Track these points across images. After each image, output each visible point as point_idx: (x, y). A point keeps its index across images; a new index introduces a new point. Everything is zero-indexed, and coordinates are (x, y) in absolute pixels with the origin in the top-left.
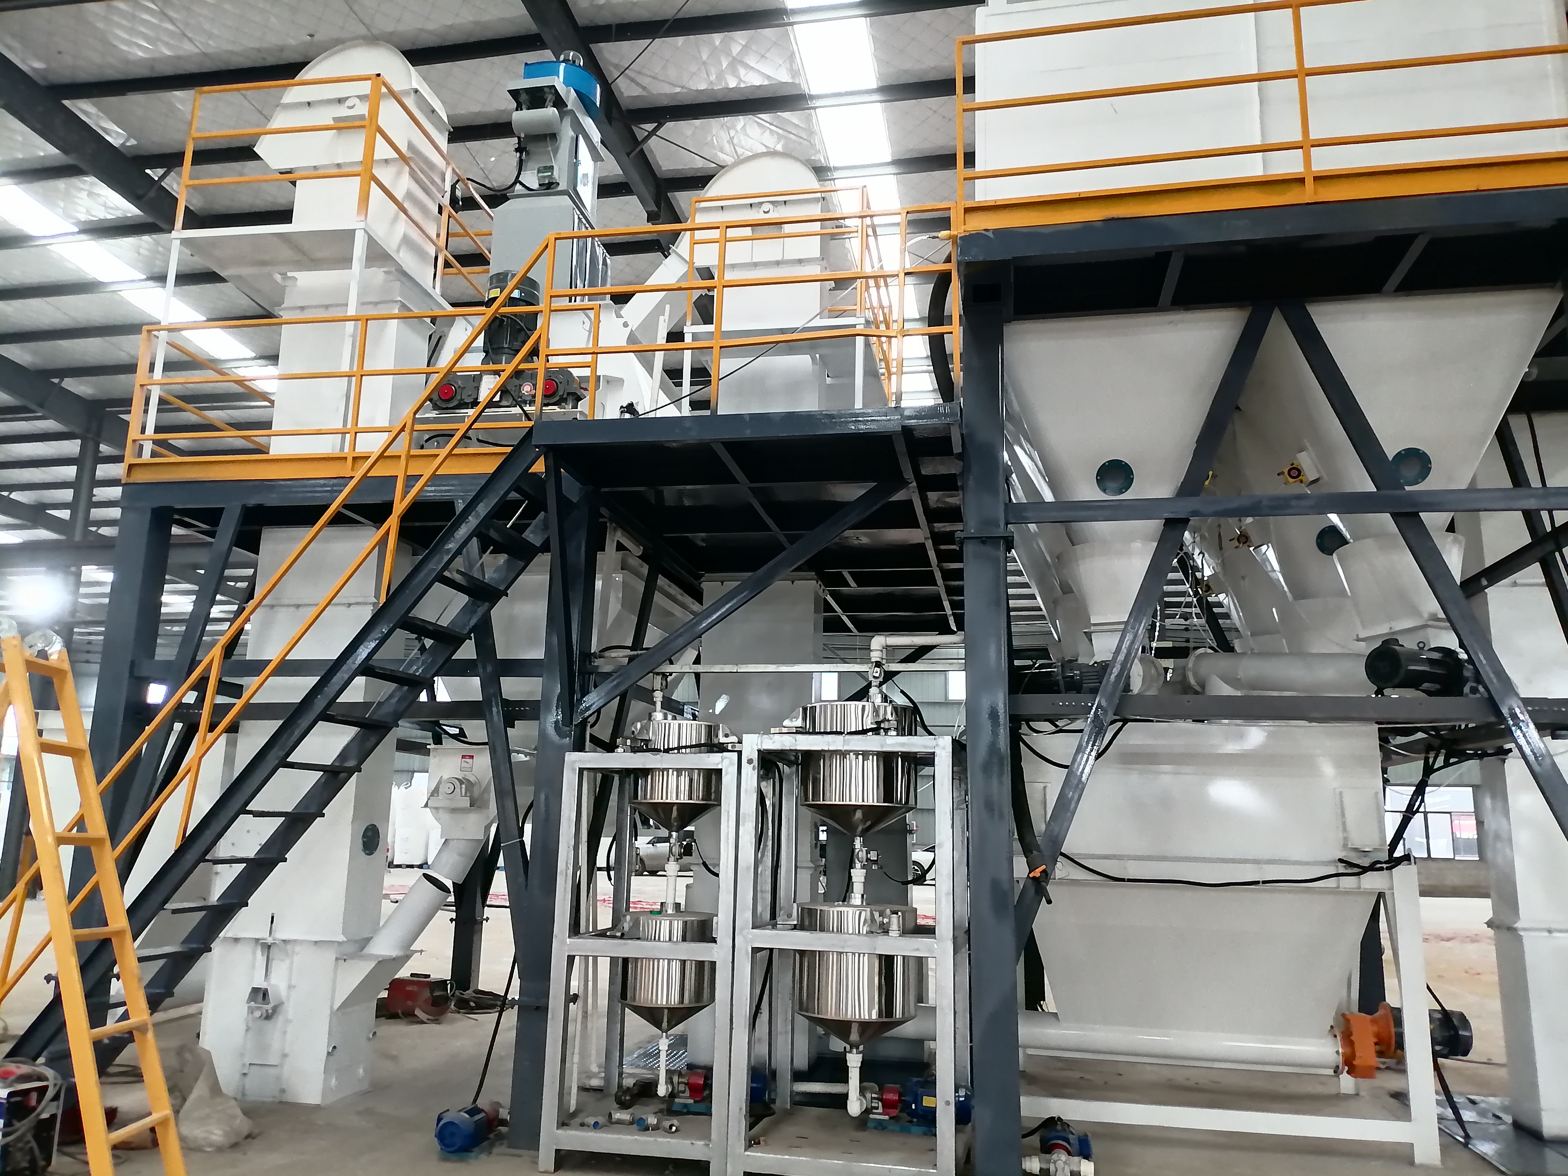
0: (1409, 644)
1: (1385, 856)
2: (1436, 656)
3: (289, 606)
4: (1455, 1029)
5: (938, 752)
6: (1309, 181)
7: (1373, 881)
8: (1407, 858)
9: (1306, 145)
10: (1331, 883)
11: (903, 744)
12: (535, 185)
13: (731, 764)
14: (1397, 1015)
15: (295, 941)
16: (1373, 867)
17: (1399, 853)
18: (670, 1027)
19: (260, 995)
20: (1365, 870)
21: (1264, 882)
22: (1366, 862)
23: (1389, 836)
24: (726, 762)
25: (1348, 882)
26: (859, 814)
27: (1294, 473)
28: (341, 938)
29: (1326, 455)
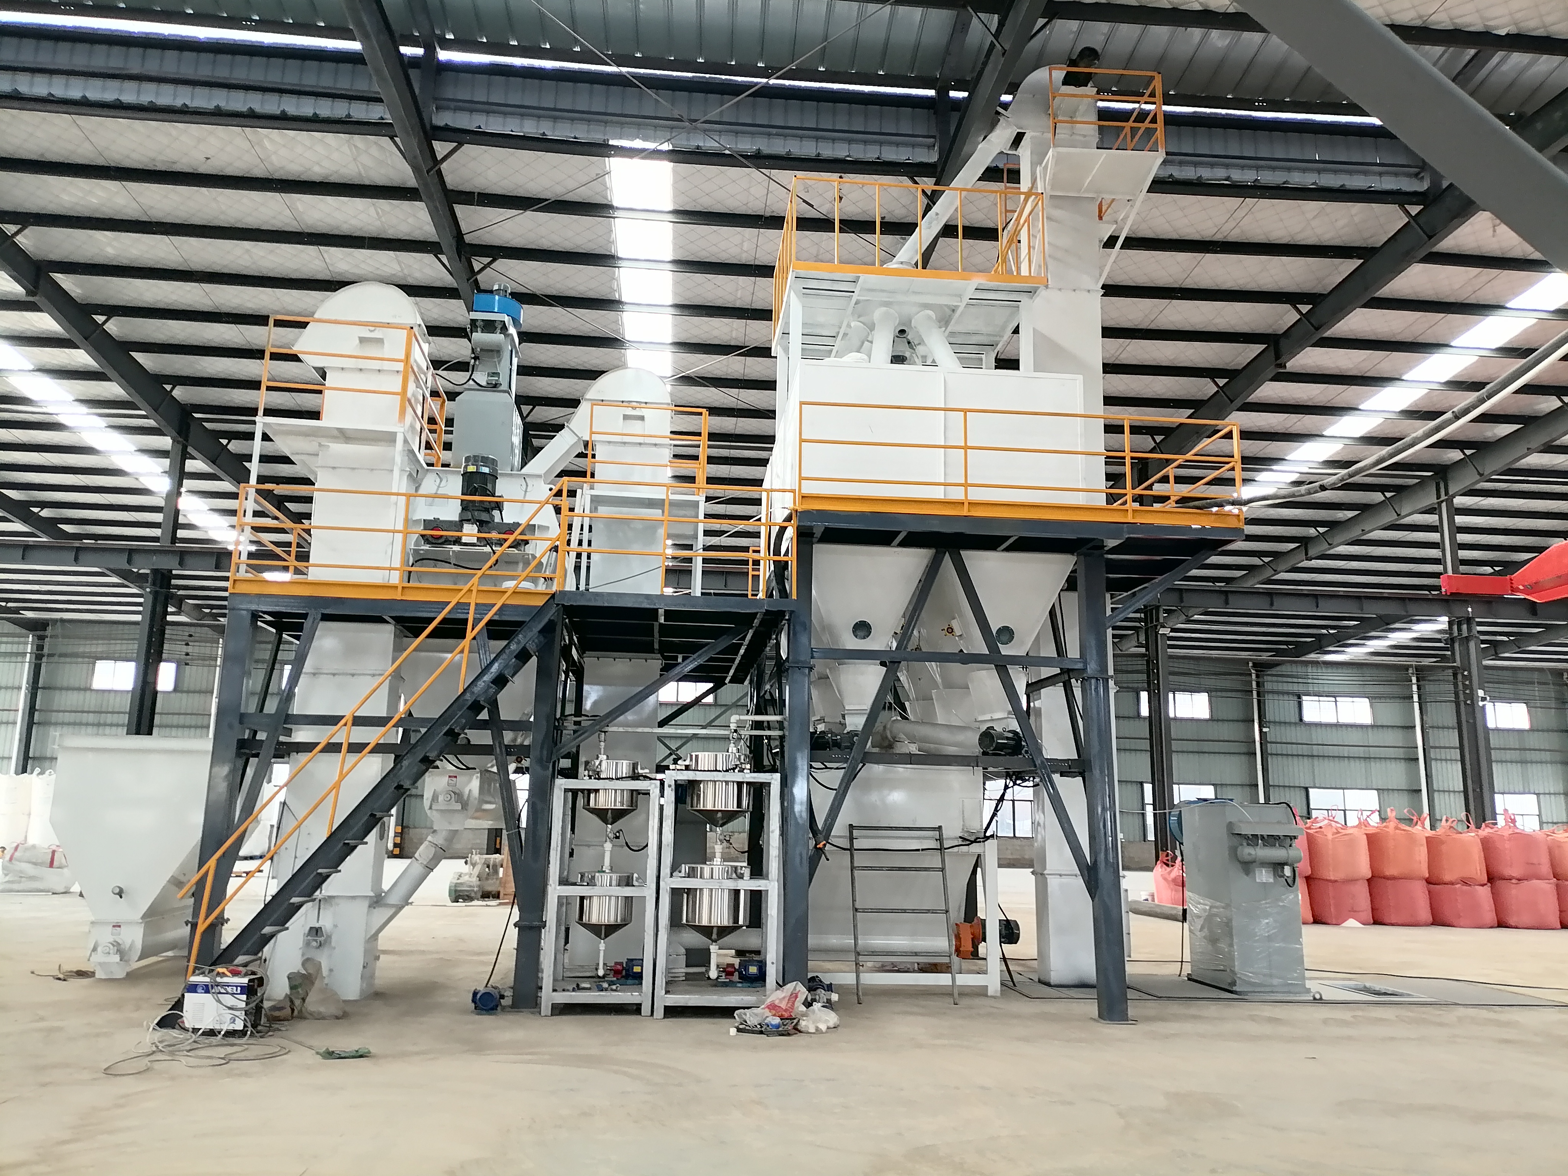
0: (998, 728)
1: (982, 835)
2: (1010, 735)
3: (327, 674)
4: (1012, 929)
5: (773, 782)
6: (966, 505)
7: (975, 848)
8: (992, 836)
9: (966, 485)
10: (956, 849)
11: (754, 778)
12: (484, 383)
13: (656, 787)
14: (983, 923)
15: (338, 897)
16: (975, 841)
17: (988, 834)
18: (606, 936)
19: (316, 931)
20: (972, 842)
21: (923, 850)
22: (972, 839)
23: (985, 826)
24: (653, 786)
25: (965, 849)
26: (719, 815)
27: (950, 630)
28: (372, 894)
29: (965, 625)
